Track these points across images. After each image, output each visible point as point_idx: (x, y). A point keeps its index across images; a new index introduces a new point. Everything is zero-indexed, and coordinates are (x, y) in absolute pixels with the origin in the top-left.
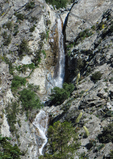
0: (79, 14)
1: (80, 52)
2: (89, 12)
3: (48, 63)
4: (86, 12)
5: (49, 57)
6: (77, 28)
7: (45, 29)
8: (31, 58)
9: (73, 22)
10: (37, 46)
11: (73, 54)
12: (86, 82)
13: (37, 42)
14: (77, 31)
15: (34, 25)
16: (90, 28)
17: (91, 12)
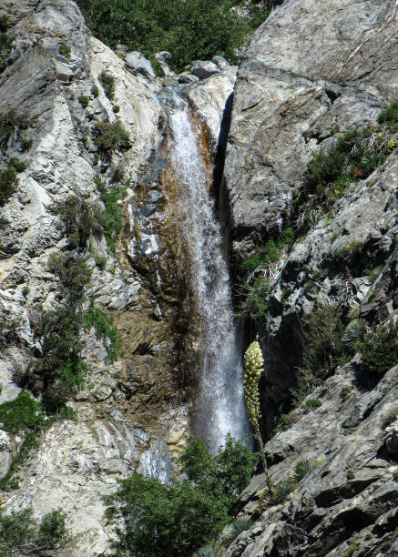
0: (300, 60)
1: (315, 268)
2: (355, 36)
3: (143, 388)
4: (341, 37)
5: (144, 349)
6: (296, 139)
7: (89, 178)
8: (10, 365)
9: (266, 108)
10: (47, 286)
11: (278, 295)
12: (323, 408)
13: (45, 260)
14: (296, 156)
15: (12, 163)
16: (375, 124)
17: (371, 33)
